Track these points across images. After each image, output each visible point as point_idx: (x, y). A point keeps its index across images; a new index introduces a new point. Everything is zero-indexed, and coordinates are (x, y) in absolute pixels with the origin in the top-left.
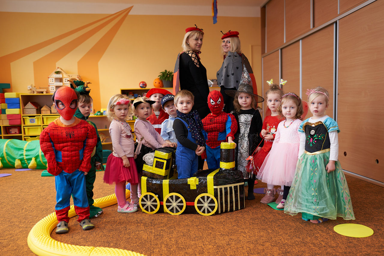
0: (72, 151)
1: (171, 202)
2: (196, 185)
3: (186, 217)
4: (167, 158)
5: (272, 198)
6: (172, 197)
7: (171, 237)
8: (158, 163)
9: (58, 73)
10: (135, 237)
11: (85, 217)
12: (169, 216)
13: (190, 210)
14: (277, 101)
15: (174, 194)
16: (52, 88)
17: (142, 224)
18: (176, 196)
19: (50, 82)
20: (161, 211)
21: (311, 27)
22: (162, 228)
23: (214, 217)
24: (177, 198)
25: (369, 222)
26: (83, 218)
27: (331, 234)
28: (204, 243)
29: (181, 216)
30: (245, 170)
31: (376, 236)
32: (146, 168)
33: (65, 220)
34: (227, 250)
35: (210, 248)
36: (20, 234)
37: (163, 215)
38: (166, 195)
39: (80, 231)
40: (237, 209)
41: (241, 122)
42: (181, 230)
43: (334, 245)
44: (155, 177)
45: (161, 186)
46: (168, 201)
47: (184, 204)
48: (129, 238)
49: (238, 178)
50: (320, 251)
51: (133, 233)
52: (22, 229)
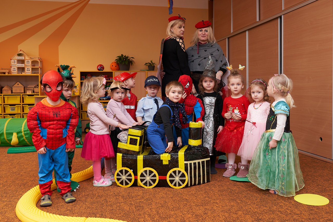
0: (57, 129)
1: (145, 177)
2: (168, 160)
3: (159, 190)
4: (140, 135)
5: (234, 172)
6: (146, 171)
7: (151, 208)
8: (132, 140)
9: (20, 55)
10: (117, 208)
11: (67, 191)
12: (143, 189)
13: (163, 184)
14: (238, 85)
15: (148, 169)
16: (14, 70)
17: (120, 197)
18: (150, 171)
19: (12, 64)
20: (135, 184)
21: (258, 20)
22: (140, 200)
23: (185, 189)
24: (151, 172)
25: (323, 192)
26: (66, 192)
27: (293, 203)
28: (183, 213)
29: (154, 188)
30: (211, 147)
31: (331, 204)
32: (121, 145)
33: (48, 193)
34: (205, 218)
35: (190, 217)
36: (6, 207)
37: (137, 188)
38: (141, 169)
39: (63, 204)
40: (204, 182)
41: (206, 103)
42: (158, 201)
43: (298, 212)
44: (130, 153)
45: (136, 161)
46: (142, 175)
47: (157, 178)
48: (112, 209)
49: (205, 154)
50: (288, 218)
51: (114, 205)
52: (6, 203)
